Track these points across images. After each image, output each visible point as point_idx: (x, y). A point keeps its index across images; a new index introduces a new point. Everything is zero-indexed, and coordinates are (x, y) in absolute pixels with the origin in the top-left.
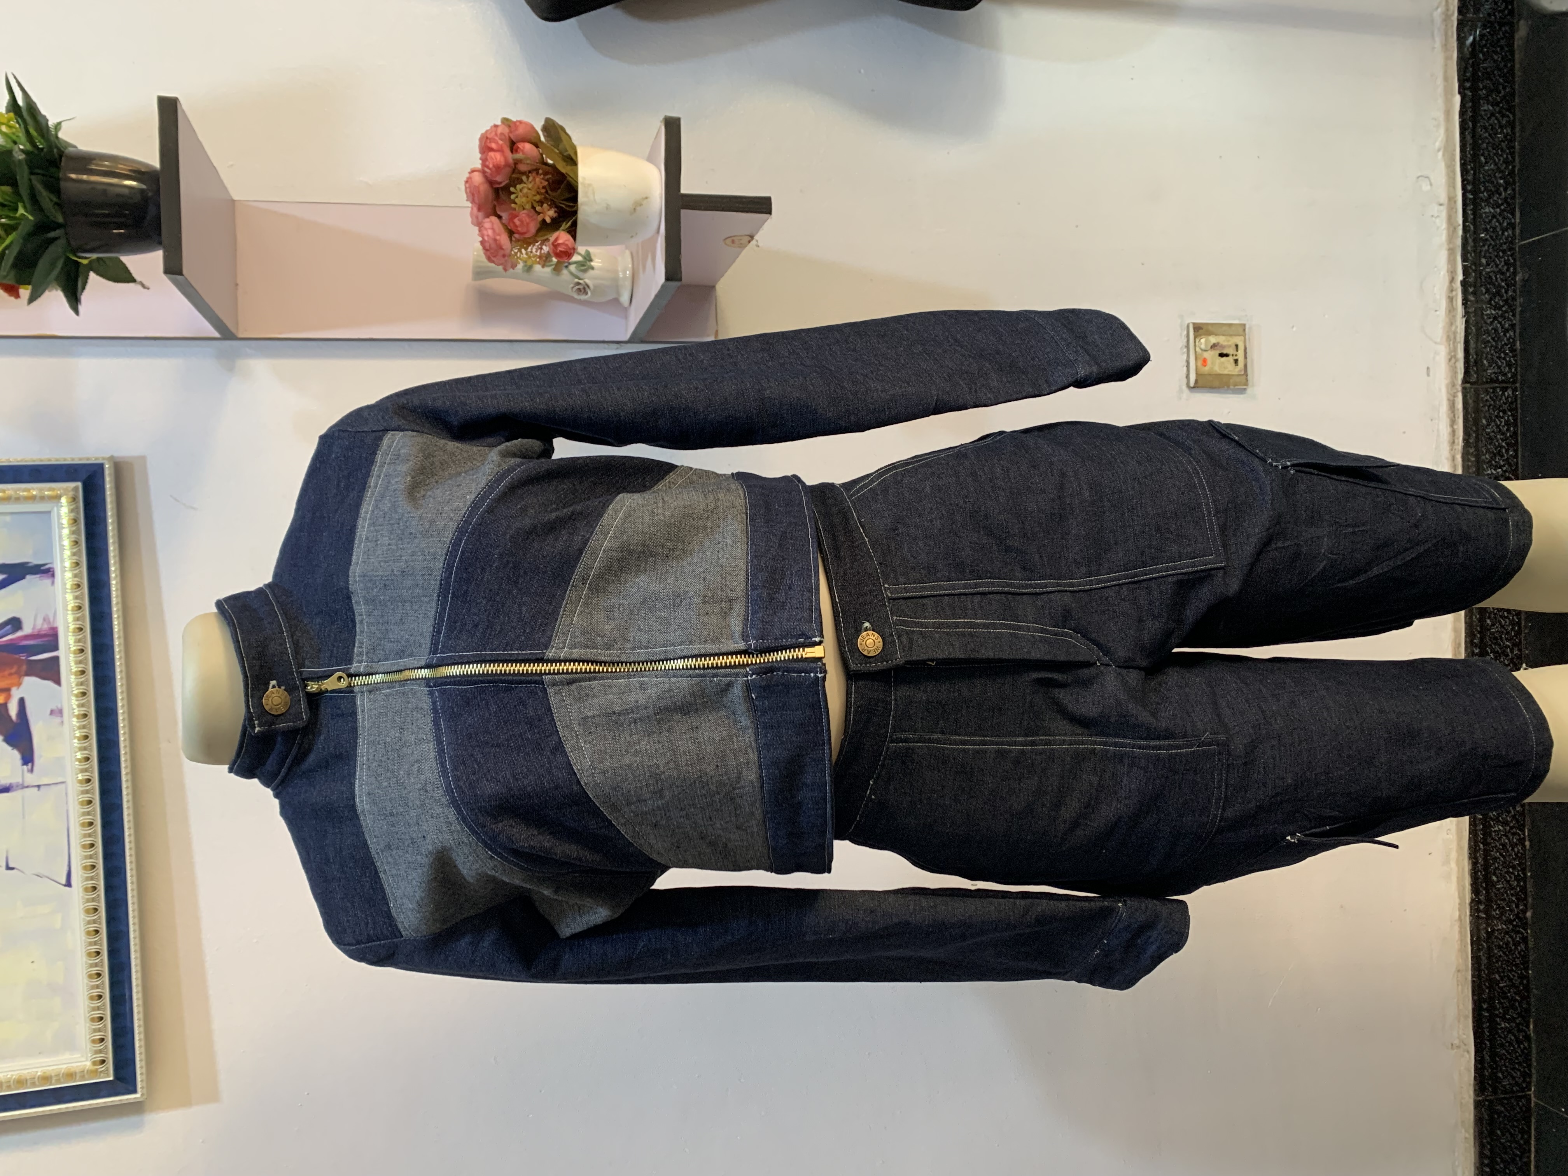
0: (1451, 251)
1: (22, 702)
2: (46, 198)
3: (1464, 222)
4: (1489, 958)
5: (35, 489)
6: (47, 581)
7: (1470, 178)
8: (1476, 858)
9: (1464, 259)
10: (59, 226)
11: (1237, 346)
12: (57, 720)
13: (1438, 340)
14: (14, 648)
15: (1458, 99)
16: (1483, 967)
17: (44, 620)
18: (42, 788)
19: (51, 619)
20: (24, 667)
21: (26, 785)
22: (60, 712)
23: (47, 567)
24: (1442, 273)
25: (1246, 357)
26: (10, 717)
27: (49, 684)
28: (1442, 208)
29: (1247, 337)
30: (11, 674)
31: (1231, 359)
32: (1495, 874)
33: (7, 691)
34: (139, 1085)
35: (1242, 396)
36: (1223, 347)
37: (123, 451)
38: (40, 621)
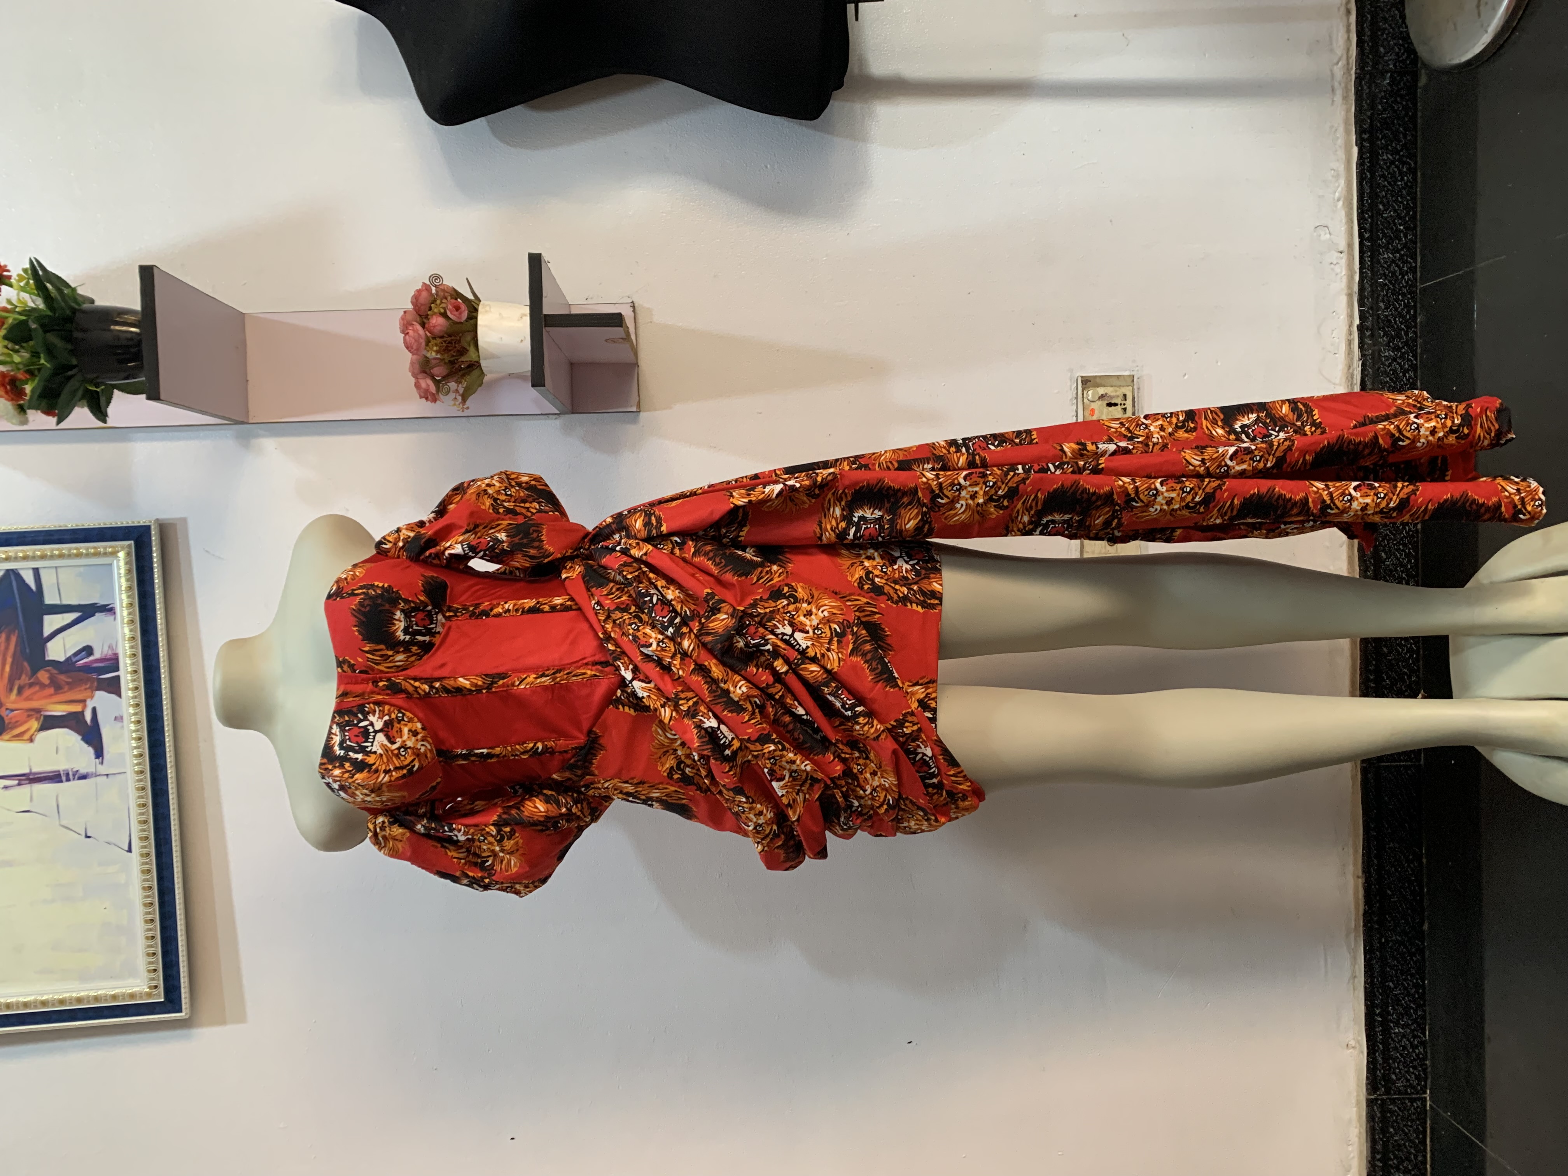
0: (1350, 296)
2: (62, 347)
3: (1361, 269)
4: (1382, 967)
5: (101, 546)
6: (112, 618)
7: (1367, 226)
8: (1369, 872)
9: (1361, 304)
11: (1125, 396)
12: (119, 724)
13: (1337, 381)
14: (87, 669)
15: (1355, 150)
16: (1375, 974)
17: (109, 647)
18: (110, 776)
19: (114, 647)
21: (98, 773)
22: (122, 718)
23: (110, 606)
24: (1342, 317)
25: (1134, 406)
27: (113, 696)
28: (1342, 255)
29: (1135, 387)
31: (1119, 408)
32: (1388, 888)
33: (83, 701)
34: (184, 1007)
36: (1111, 397)
37: (165, 515)
38: (106, 648)
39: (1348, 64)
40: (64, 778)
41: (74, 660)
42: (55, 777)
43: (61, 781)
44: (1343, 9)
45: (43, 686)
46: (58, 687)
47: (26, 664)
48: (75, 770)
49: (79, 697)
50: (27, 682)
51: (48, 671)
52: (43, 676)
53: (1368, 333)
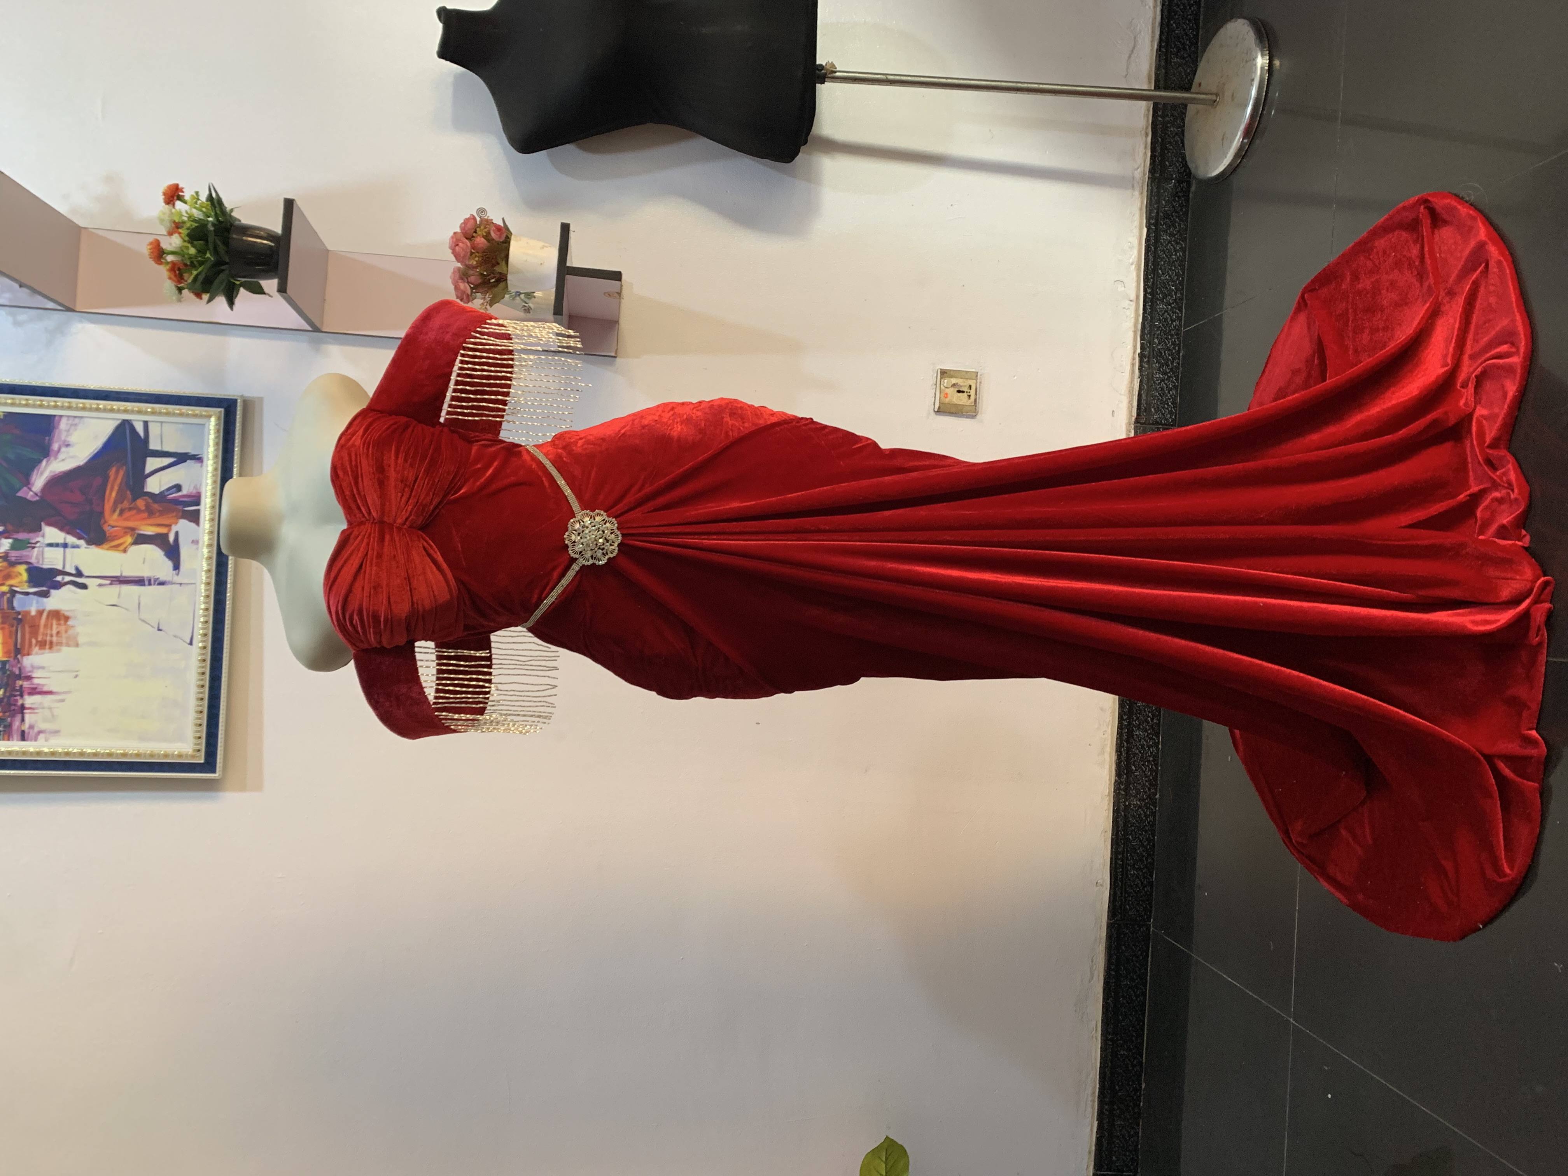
0: (1135, 332)
1: (177, 534)
2: (222, 248)
3: (1143, 314)
4: (1125, 823)
5: (198, 410)
6: (199, 465)
7: (1150, 284)
8: (1120, 752)
9: (1142, 338)
10: (227, 263)
11: (970, 386)
12: (195, 547)
13: (1123, 392)
14: (176, 502)
15: (1145, 230)
16: (1120, 829)
17: (194, 487)
18: (182, 585)
19: (198, 487)
20: (180, 514)
21: (174, 582)
22: (197, 542)
23: (199, 456)
24: (1129, 347)
25: (976, 394)
26: (169, 541)
27: (193, 525)
28: (1132, 303)
29: (978, 381)
30: (172, 517)
31: (965, 394)
32: (1134, 765)
33: (169, 526)
34: (218, 769)
35: (973, 420)
36: (961, 386)
37: (249, 393)
38: (192, 488)
39: (1144, 171)
40: (147, 583)
41: (166, 494)
42: (140, 582)
43: (144, 585)
44: (1143, 132)
45: (139, 511)
46: (151, 513)
47: (128, 492)
48: (155, 577)
49: (167, 522)
50: (127, 506)
51: (145, 500)
52: (140, 503)
53: (1145, 360)
